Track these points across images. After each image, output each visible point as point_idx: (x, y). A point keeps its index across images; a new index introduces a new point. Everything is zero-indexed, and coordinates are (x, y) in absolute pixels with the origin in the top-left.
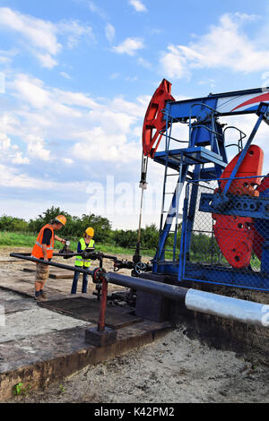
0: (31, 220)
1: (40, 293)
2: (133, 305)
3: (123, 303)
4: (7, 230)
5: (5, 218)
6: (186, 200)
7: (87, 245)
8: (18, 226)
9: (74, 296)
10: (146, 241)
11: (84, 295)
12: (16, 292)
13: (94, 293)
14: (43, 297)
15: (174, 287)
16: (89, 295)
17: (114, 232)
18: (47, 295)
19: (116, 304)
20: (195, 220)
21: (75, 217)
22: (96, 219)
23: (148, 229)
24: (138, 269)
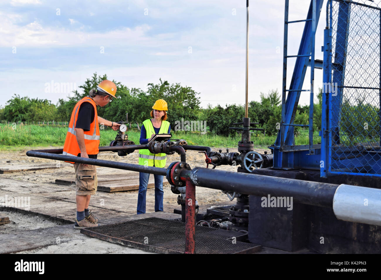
0: (61, 101)
1: (84, 214)
2: (245, 225)
3: (226, 224)
4: (24, 120)
5: (17, 100)
6: (328, 31)
7: (157, 130)
8: (41, 112)
9: (141, 217)
10: (262, 122)
11: (159, 215)
12: (47, 217)
13: (176, 211)
14: (90, 220)
15: (312, 184)
16: (167, 214)
17: (205, 112)
18: (97, 218)
19: (215, 225)
20: (348, 67)
21: (135, 90)
22: (173, 91)
23: (265, 101)
24: (248, 163)
